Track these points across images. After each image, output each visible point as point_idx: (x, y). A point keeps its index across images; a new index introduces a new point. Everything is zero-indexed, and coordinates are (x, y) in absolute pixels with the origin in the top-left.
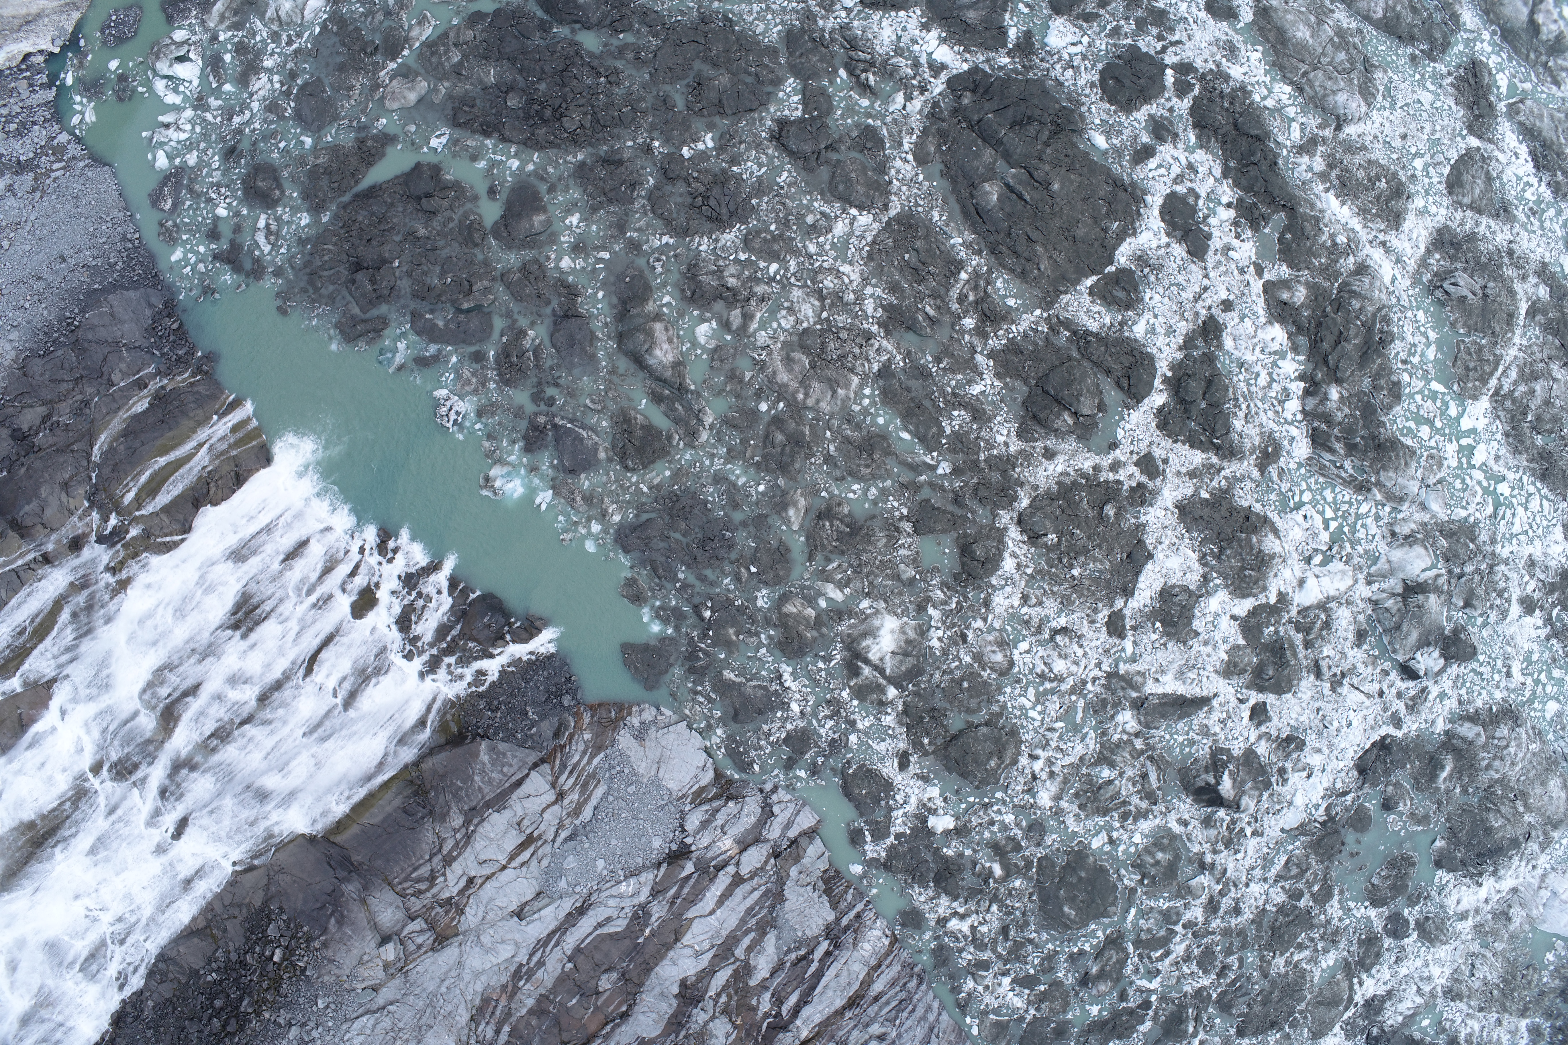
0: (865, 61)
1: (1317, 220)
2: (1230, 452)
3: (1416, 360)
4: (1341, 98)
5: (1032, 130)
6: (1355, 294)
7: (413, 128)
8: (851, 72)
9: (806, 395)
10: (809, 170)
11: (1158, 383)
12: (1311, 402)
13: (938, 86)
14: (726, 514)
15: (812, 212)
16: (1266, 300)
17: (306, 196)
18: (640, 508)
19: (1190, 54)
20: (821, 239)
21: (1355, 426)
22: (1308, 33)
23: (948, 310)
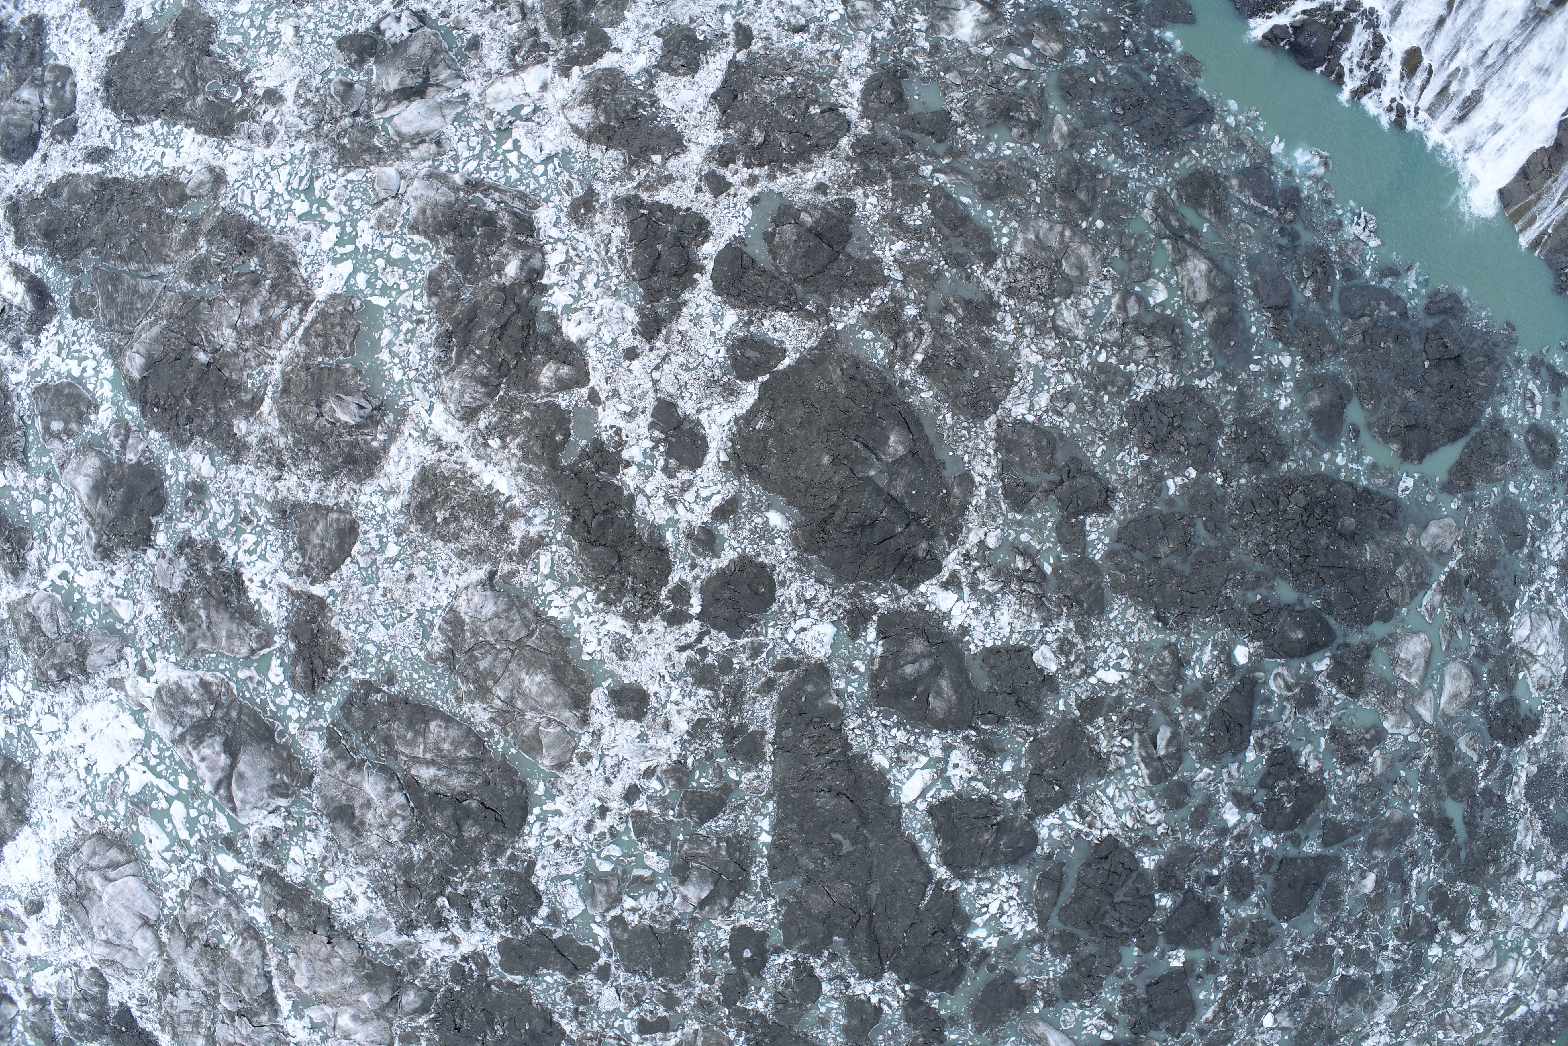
0: (1027, 582)
1: (524, 460)
2: (629, 203)
3: (406, 325)
4: (490, 609)
5: (853, 520)
6: (483, 382)
7: (1429, 498)
8: (1040, 571)
9: (1062, 235)
10: (1074, 460)
11: (710, 265)
12: (536, 262)
13: (952, 562)
14: (1122, 129)
15: (1070, 415)
16: (586, 364)
17: (1505, 435)
18: (1196, 136)
19: (669, 638)
20: (1059, 388)
21: (483, 246)
22: (526, 683)
23: (932, 323)
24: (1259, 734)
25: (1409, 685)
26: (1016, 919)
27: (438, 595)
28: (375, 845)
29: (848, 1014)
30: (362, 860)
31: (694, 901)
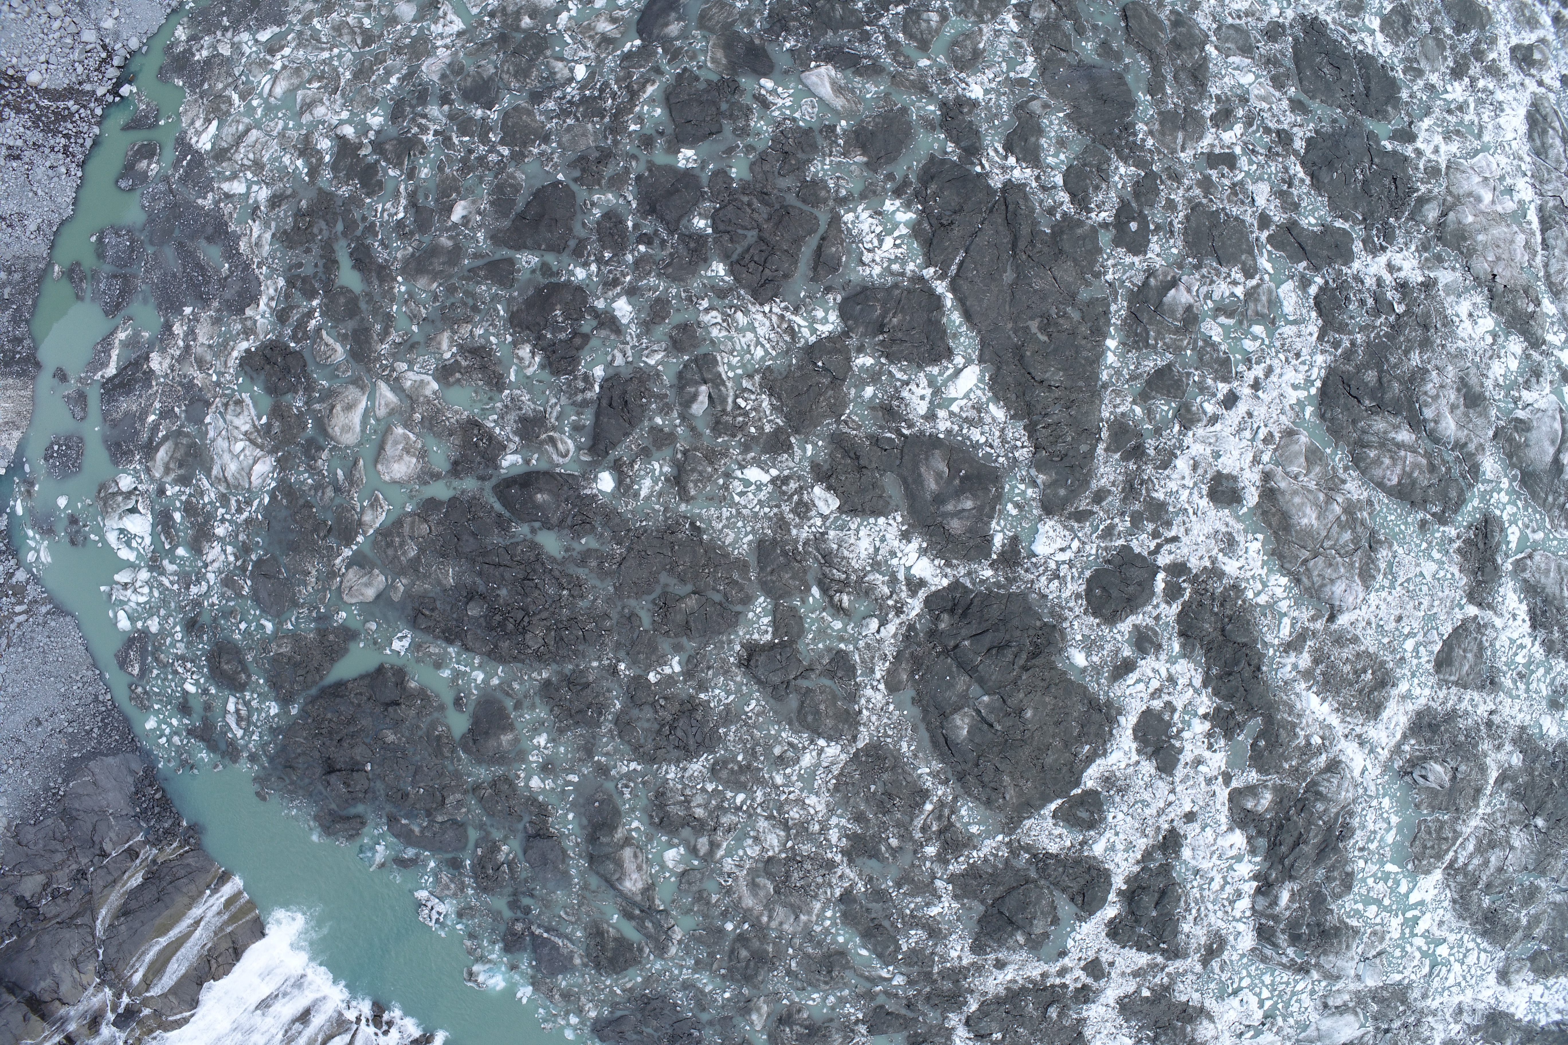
0: (839, 581)
1: (1294, 725)
2: (1175, 953)
3: (1373, 846)
4: (1338, 589)
5: (1009, 655)
6: (1321, 796)
7: (373, 626)
8: (824, 590)
9: (770, 918)
10: (779, 699)
11: (1112, 897)
12: (1262, 902)
13: (915, 606)
14: (694, 1016)
15: (780, 743)
16: (1230, 809)
17: (275, 684)
18: (614, 1006)
19: (1185, 551)
20: (788, 771)
21: (1303, 917)
22: (1314, 516)
23: (912, 838)
24: (589, 395)
25: (405, 426)
26: (865, 227)
27: (1377, 602)
28: (1450, 368)
29: (1038, 147)
30: (1460, 354)
31: (1182, 287)
